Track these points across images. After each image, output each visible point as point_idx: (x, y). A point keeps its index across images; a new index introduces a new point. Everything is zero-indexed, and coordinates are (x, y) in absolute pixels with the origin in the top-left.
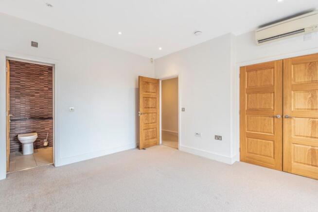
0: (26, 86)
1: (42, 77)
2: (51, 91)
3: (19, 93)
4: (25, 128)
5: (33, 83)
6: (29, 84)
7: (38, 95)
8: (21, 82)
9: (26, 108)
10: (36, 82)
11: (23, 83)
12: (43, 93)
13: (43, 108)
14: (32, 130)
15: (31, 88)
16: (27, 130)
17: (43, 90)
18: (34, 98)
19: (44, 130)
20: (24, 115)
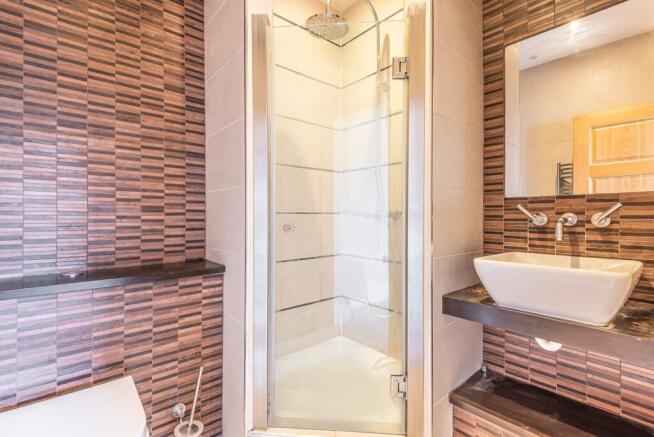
0: (61, 65)
1: (153, 31)
2: (197, 117)
3: (18, 106)
4: (52, 351)
5: (101, 54)
6: (81, 56)
7: (135, 128)
8: (28, 34)
9: (63, 205)
10: (120, 49)
11: (44, 38)
12: (161, 124)
13: (159, 210)
14: (98, 357)
15: (91, 84)
16: (64, 361)
17: (156, 104)
18: (109, 144)
19: (172, 346)
20: (49, 249)
